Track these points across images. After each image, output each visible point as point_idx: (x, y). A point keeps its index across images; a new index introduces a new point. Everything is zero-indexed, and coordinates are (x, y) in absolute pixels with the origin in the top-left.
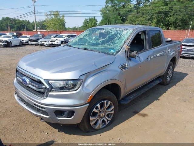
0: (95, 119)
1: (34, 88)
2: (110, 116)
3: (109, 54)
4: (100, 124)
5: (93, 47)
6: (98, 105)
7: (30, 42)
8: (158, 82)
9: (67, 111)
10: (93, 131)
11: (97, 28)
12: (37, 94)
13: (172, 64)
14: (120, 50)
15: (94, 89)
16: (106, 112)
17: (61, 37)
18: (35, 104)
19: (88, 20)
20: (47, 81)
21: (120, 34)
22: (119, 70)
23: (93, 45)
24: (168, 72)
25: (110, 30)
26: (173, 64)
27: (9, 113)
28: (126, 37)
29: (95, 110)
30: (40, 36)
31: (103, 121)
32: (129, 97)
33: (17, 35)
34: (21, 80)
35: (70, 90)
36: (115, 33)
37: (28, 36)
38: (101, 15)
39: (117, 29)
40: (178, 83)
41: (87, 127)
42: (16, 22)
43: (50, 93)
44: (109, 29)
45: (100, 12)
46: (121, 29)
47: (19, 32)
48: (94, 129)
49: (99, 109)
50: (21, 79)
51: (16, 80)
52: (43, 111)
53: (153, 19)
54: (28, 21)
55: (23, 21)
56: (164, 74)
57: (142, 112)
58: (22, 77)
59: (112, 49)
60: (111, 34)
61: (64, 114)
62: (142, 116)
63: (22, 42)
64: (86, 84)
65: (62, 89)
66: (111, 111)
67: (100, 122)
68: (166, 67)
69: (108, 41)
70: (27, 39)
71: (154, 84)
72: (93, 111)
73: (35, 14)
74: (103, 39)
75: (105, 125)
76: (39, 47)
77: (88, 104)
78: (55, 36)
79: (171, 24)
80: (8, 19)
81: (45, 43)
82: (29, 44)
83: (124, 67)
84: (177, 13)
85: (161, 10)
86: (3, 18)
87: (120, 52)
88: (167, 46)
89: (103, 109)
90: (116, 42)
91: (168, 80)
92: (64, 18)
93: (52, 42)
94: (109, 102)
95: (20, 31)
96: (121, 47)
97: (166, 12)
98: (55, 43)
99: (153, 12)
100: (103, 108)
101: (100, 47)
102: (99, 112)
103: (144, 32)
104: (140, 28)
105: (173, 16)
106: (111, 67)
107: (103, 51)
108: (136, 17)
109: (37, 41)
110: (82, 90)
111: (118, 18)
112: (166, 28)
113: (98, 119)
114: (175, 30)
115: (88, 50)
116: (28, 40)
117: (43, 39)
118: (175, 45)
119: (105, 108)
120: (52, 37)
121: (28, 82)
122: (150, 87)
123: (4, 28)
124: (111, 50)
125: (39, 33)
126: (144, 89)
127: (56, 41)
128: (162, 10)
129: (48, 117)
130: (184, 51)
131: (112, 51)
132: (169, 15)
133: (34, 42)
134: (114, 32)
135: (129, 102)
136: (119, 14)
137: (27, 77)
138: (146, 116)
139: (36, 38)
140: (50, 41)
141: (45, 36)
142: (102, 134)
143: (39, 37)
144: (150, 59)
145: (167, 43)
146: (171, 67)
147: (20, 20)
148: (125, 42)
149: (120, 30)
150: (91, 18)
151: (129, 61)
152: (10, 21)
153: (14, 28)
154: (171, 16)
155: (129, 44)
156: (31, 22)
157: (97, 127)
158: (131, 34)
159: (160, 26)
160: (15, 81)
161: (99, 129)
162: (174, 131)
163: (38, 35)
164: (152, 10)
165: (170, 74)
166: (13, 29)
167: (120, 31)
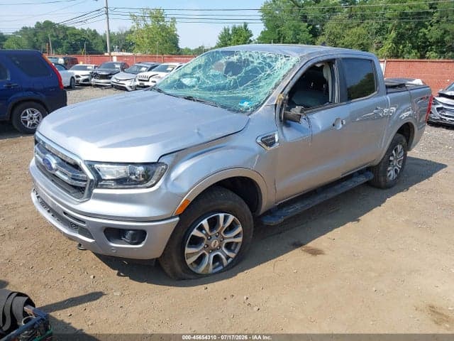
0: (198, 253)
1: (65, 178)
2: (233, 248)
3: (238, 111)
4: (209, 264)
5: (207, 95)
6: (205, 222)
7: (93, 81)
8: (362, 179)
9: (129, 230)
10: (192, 277)
11: (222, 52)
12: (71, 191)
13: (402, 141)
14: (264, 102)
15: (192, 185)
16: (224, 239)
17: (164, 69)
18: (65, 213)
19: (230, 32)
20: (91, 164)
21: (270, 66)
22: (257, 148)
23: (210, 89)
24: (391, 158)
25: (250, 55)
26: (405, 141)
27: (22, 231)
28: (283, 72)
29: (195, 232)
30: (117, 66)
31: (217, 258)
32: (285, 209)
33: (66, 64)
34: (41, 160)
35: (139, 186)
36: (260, 63)
37: (91, 67)
38: (261, 20)
39: (265, 55)
40: (416, 186)
41: (178, 268)
42: (68, 32)
43: (96, 191)
44: (247, 54)
45: (261, 14)
46: (273, 56)
47: (72, 56)
48: (195, 273)
49: (205, 231)
50: (41, 157)
51: (35, 163)
52: (82, 228)
53: (389, 32)
54: (95, 31)
55: (83, 30)
56: (378, 162)
57: (310, 245)
58: (45, 153)
59: (247, 99)
60: (251, 65)
61: (124, 237)
62: (310, 253)
63: (76, 79)
64: (174, 175)
65: (122, 182)
66: (236, 237)
67: (209, 259)
68: (385, 146)
69: (243, 82)
70: (88, 72)
71: (350, 185)
72: (193, 233)
73: (107, 14)
74: (234, 77)
75: (221, 268)
76: (112, 91)
77: (178, 219)
78: (149, 66)
79: (431, 44)
80: (48, 25)
81: (127, 84)
82: (90, 85)
83: (269, 142)
84: (447, 17)
85: (408, 11)
86: (38, 23)
87: (263, 106)
88: (388, 97)
89: (215, 232)
90: (261, 84)
91: (391, 178)
92: (176, 26)
93: (142, 80)
94: (231, 218)
95: (75, 53)
96: (267, 96)
97: (419, 14)
98: (150, 83)
99: (387, 15)
100: (216, 229)
101: (225, 94)
102: (206, 238)
103: (330, 63)
104: (320, 53)
105: (437, 25)
106: (238, 141)
107: (228, 103)
108: (346, 26)
109: (110, 78)
110: (164, 187)
111: (302, 28)
112: (419, 54)
113: (204, 251)
114: (440, 60)
115: (194, 100)
116: (88, 75)
117: (122, 73)
118: (411, 96)
119: (221, 229)
120: (144, 69)
121: (54, 166)
122: (340, 189)
123: (40, 46)
124: (243, 103)
125: (115, 59)
126: (324, 195)
127: (151, 79)
128: (411, 11)
129: (90, 241)
130: (450, 110)
131: (246, 104)
132: (426, 23)
133: (102, 81)
134: (259, 61)
135: (281, 220)
136: (304, 18)
137: (53, 155)
138: (320, 254)
139: (106, 71)
140: (137, 80)
141: (128, 67)
142: (210, 286)
143: (114, 68)
144: (341, 126)
145: (389, 90)
146: (399, 147)
147: (77, 28)
148: (277, 85)
149: (270, 57)
150: (237, 26)
151: (284, 128)
152: (53, 30)
153: (61, 46)
154: (432, 26)
155: (288, 90)
156: (101, 34)
157: (201, 269)
158: (294, 65)
159: (403, 47)
160: (33, 163)
161: (207, 275)
162: (374, 289)
163: (112, 65)
164: (385, 9)
165: (396, 164)
166: (60, 50)
167: (271, 59)
